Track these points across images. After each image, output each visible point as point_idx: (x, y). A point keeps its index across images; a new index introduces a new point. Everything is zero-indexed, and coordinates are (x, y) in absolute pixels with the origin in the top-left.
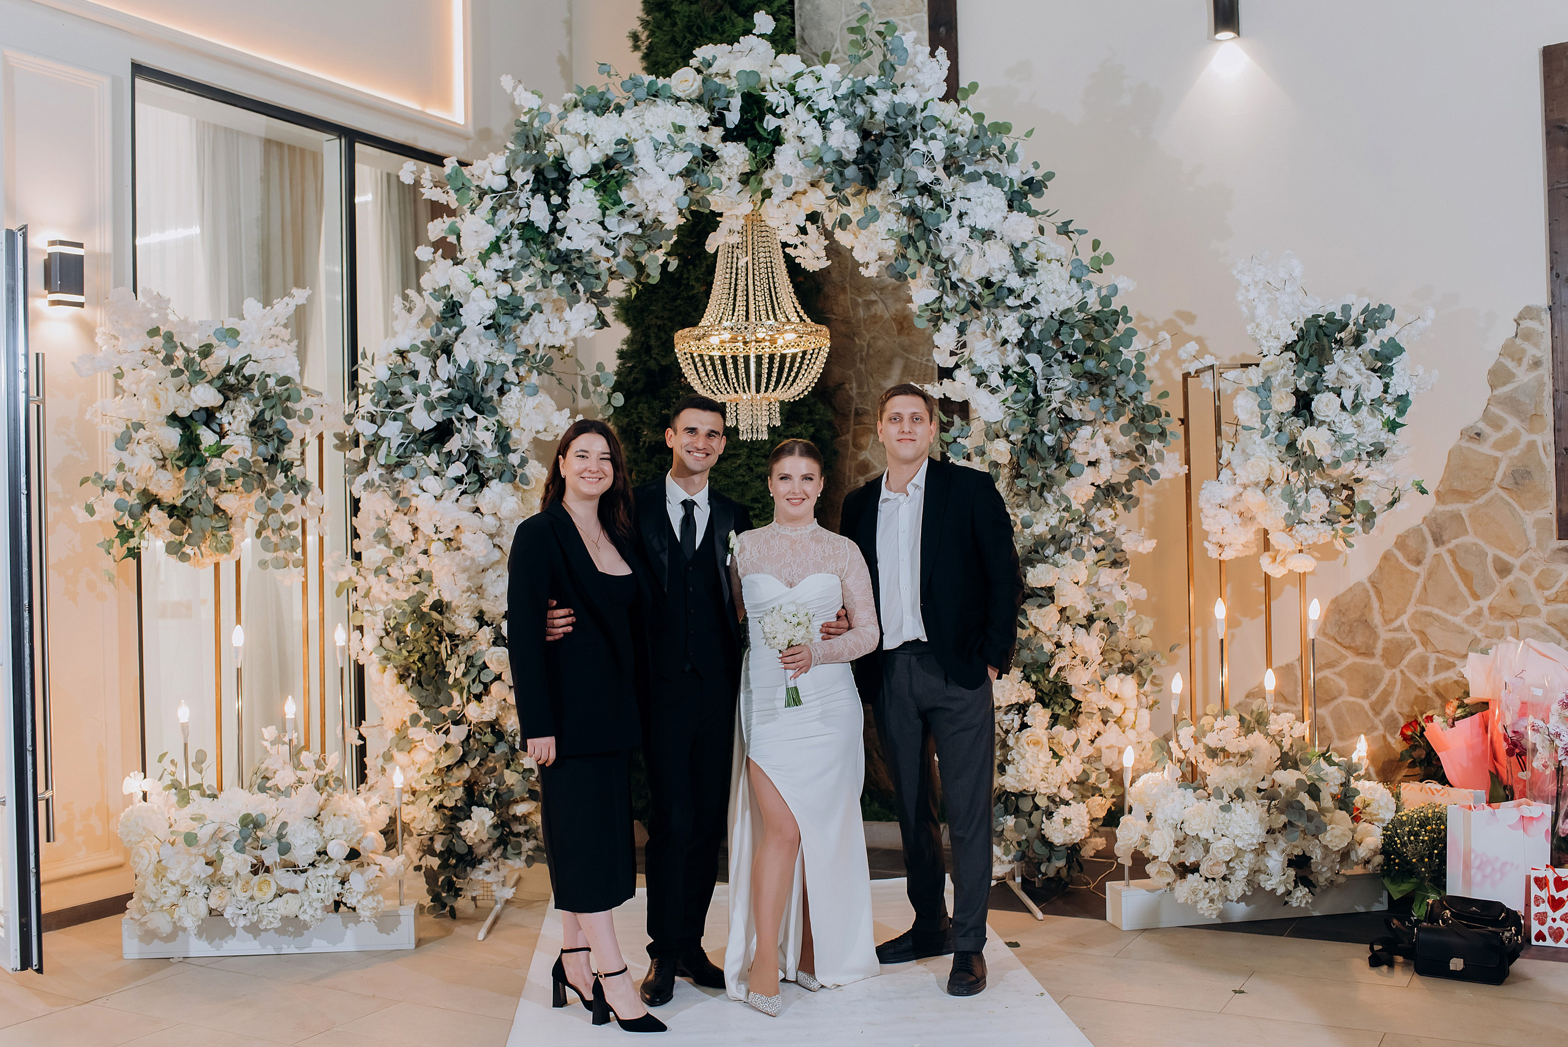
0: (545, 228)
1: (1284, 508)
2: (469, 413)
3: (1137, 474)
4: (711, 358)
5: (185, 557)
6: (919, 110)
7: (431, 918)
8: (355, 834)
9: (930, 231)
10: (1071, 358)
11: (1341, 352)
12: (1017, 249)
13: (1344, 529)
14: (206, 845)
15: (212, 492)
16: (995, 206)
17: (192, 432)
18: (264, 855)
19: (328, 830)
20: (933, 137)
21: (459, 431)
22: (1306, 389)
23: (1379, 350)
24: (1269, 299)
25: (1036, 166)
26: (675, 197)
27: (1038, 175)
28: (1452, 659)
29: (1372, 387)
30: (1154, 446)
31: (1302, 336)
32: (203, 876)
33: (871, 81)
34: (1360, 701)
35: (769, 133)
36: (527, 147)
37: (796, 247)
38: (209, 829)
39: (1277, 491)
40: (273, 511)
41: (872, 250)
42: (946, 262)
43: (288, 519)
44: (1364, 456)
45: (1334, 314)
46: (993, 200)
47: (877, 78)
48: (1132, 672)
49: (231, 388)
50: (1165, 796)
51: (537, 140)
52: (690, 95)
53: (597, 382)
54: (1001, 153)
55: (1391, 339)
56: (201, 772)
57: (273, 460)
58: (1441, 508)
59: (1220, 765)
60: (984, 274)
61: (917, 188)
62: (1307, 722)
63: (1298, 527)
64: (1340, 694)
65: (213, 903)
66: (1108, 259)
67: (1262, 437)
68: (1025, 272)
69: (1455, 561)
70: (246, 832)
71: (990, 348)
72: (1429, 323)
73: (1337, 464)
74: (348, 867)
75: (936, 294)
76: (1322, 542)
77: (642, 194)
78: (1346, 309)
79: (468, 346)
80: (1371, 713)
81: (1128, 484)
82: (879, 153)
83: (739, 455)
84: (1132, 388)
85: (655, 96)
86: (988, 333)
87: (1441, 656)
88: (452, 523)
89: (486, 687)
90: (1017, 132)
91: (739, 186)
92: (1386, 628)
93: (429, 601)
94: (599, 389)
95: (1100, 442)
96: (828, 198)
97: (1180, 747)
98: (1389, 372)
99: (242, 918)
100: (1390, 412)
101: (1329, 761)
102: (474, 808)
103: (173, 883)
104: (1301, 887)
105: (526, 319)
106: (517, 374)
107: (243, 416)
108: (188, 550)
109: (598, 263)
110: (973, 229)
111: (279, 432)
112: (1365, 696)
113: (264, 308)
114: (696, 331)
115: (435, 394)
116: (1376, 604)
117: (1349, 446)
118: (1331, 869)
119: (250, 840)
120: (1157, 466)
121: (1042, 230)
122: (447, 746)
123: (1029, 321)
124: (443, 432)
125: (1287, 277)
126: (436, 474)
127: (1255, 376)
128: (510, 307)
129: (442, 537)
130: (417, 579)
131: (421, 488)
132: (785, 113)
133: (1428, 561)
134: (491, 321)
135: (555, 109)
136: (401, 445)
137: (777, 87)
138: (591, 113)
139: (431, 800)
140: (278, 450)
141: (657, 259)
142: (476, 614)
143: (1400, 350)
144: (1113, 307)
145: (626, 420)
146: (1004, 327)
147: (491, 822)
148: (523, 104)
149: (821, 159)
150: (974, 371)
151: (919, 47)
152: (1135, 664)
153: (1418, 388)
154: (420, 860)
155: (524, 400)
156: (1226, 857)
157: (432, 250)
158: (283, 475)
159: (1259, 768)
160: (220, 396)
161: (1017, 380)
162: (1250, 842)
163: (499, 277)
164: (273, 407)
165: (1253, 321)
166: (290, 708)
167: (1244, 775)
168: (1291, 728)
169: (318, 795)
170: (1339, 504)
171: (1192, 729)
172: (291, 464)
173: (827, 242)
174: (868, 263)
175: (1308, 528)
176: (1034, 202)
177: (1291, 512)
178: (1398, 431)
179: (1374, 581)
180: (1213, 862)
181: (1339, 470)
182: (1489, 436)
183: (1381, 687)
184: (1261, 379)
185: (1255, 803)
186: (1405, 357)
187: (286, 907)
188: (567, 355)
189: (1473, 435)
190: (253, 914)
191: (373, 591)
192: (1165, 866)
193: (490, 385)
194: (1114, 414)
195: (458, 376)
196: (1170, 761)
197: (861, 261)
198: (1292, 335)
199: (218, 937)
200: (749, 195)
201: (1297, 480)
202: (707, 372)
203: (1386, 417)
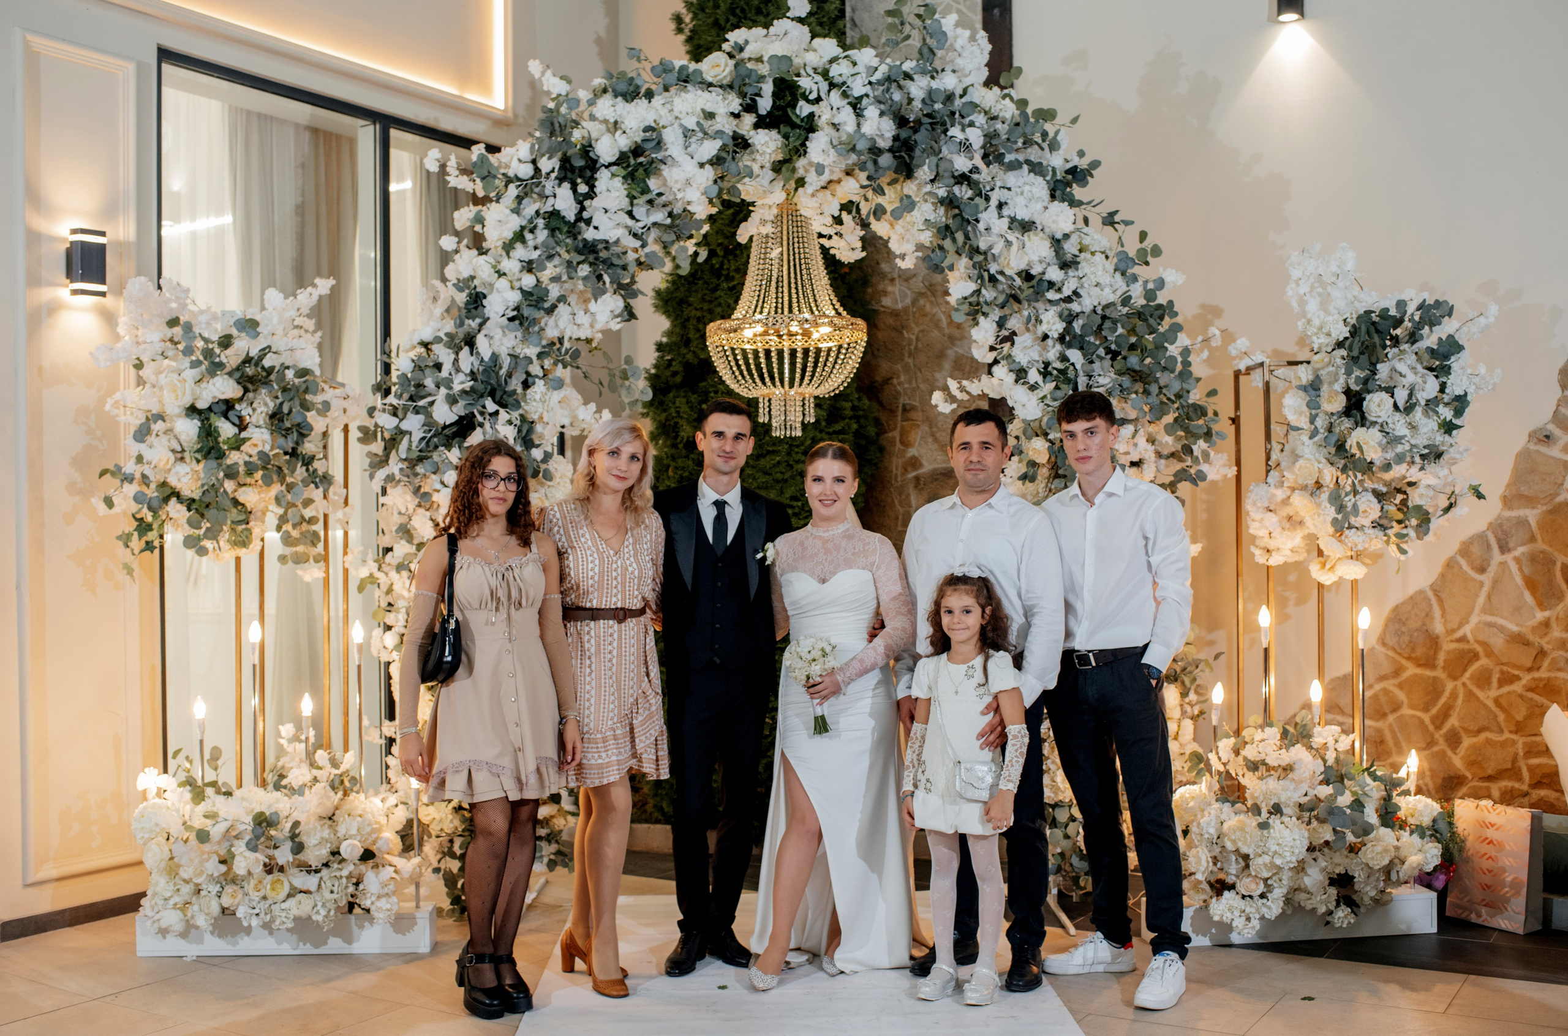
0: (571, 217)
1: (1331, 512)
2: (491, 406)
3: (1182, 475)
4: (744, 351)
5: (202, 552)
6: (957, 96)
7: (450, 921)
8: (370, 834)
9: (969, 222)
10: (1114, 355)
11: (1396, 350)
12: (1058, 241)
13: (1401, 536)
14: (219, 843)
15: (229, 485)
16: (1038, 195)
17: (210, 425)
18: (276, 853)
19: (342, 831)
20: (972, 124)
21: (481, 425)
22: (1358, 388)
23: (1435, 347)
24: (1320, 294)
25: (1081, 154)
26: (704, 185)
27: (1083, 164)
28: (1516, 672)
29: (1428, 386)
30: (1199, 447)
31: (1354, 331)
32: (216, 874)
33: (908, 66)
34: (1418, 714)
35: (802, 120)
36: (552, 134)
37: (830, 237)
38: (221, 827)
39: (1325, 496)
40: (294, 505)
41: (908, 241)
42: (985, 253)
43: (308, 513)
44: (1417, 459)
45: (1388, 310)
46: (1034, 190)
47: (914, 63)
48: (1176, 680)
49: (252, 380)
50: (1203, 811)
51: (562, 128)
52: (722, 80)
53: (625, 376)
54: (1044, 140)
55: (1450, 337)
56: (216, 769)
57: (294, 454)
58: (1507, 514)
59: (1261, 778)
60: (1023, 266)
61: (954, 177)
62: (1358, 734)
63: (1347, 532)
64: (1400, 705)
65: (226, 901)
66: (1156, 251)
67: (1311, 438)
68: (1066, 265)
69: (1520, 569)
70: (259, 830)
71: (1029, 343)
72: (1492, 320)
73: (1387, 467)
74: (363, 867)
75: (972, 287)
76: (1373, 548)
77: (670, 183)
78: (1401, 304)
79: (492, 338)
80: (1431, 727)
82: (915, 141)
84: (1176, 386)
85: (686, 81)
86: (1029, 326)
87: (1505, 668)
90: (1062, 118)
91: (771, 175)
92: (1448, 639)
94: (627, 383)
95: (1141, 440)
96: (863, 187)
97: (1220, 759)
98: (1445, 370)
99: (254, 918)
100: (1446, 413)
101: (1375, 778)
103: (186, 882)
104: (1343, 907)
105: (551, 311)
106: (542, 367)
107: (263, 409)
108: (208, 544)
109: (625, 253)
110: (1013, 220)
111: (299, 425)
112: (1426, 709)
113: (286, 298)
114: (727, 324)
115: (457, 387)
116: (1437, 612)
117: (1400, 449)
118: (1376, 887)
119: (262, 839)
120: (1204, 467)
121: (1086, 221)
123: (1070, 315)
124: (465, 426)
125: (1339, 270)
127: (1304, 374)
128: (535, 298)
131: (442, 483)
132: (818, 100)
133: (1492, 569)
134: (515, 313)
135: (584, 95)
136: (423, 438)
137: (811, 72)
138: (620, 99)
140: (297, 443)
141: (686, 249)
143: (1459, 348)
144: (1157, 302)
146: (1045, 321)
148: (551, 90)
149: (854, 146)
150: (1013, 367)
151: (959, 30)
152: (1178, 670)
153: (1478, 388)
154: (439, 862)
155: (549, 394)
156: (1266, 875)
157: (456, 239)
158: (304, 468)
159: (1301, 782)
160: (240, 387)
161: (1057, 377)
162: (1289, 859)
163: (523, 267)
164: (291, 400)
165: (1304, 316)
166: (307, 706)
167: (1285, 790)
168: (1336, 741)
169: (332, 793)
170: (1392, 508)
171: (1233, 740)
172: (313, 458)
173: (863, 233)
174: (905, 255)
175: (1359, 533)
176: (1077, 192)
177: (1340, 517)
178: (1454, 432)
179: (1436, 589)
180: (1250, 879)
181: (1391, 472)
182: (1559, 439)
183: (1443, 700)
184: (1311, 377)
185: (1294, 819)
186: (1463, 354)
187: (299, 907)
188: (596, 348)
189: (1541, 437)
190: (266, 914)
191: (395, 587)
192: (1200, 882)
193: (514, 378)
194: (1158, 412)
195: (481, 369)
196: (1208, 774)
197: (898, 253)
198: (1345, 332)
199: (232, 937)
200: (782, 184)
201: (1346, 482)
202: (739, 366)
203: (1442, 418)
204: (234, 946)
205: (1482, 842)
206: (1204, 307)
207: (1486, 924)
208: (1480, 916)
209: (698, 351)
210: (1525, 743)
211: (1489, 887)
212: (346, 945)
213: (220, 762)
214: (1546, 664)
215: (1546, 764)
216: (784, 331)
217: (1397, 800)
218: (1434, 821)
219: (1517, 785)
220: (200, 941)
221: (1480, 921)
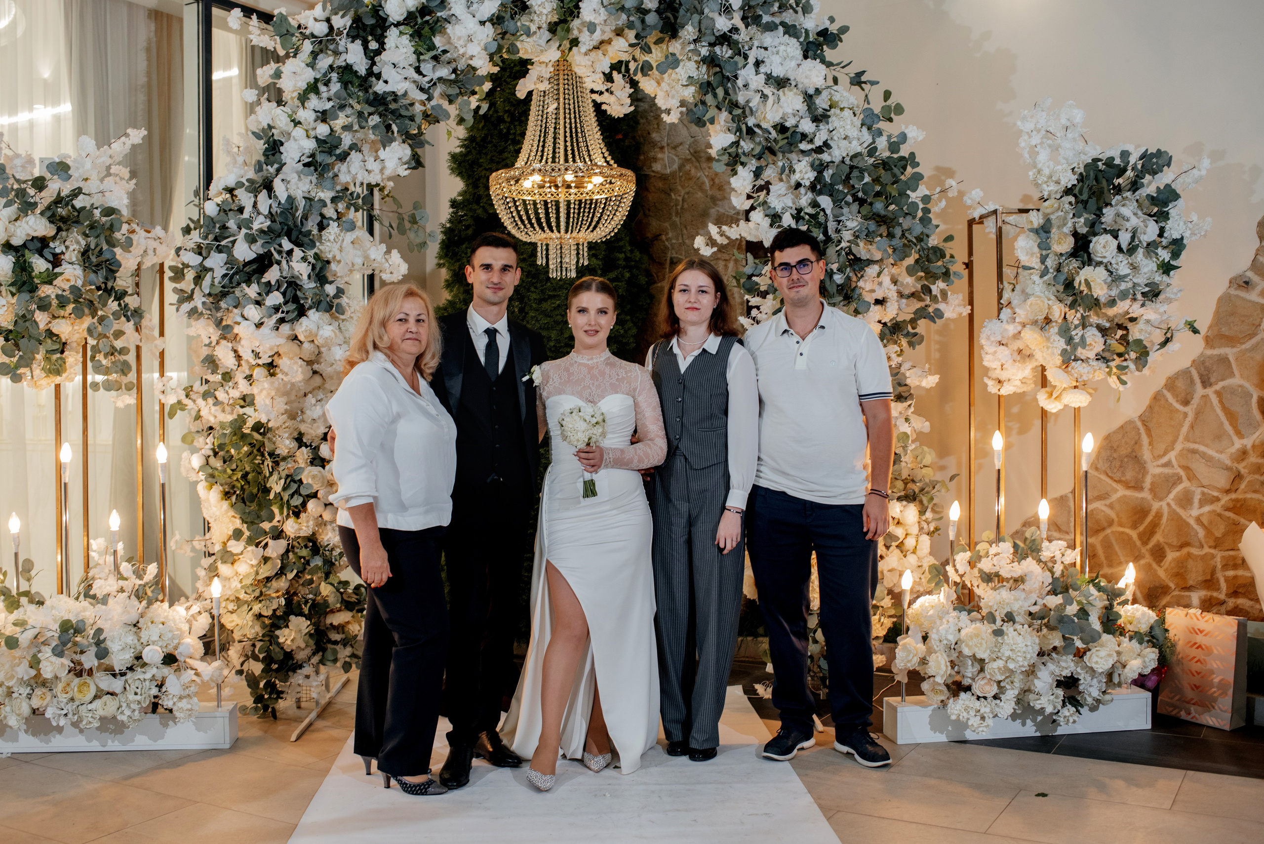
0: (362, 71)
1: (1061, 344)
2: (287, 245)
3: (922, 313)
4: (524, 201)
5: (17, 378)
7: (255, 718)
8: (173, 639)
9: (728, 79)
10: (862, 202)
11: (1118, 197)
12: (811, 96)
13: (1121, 368)
14: (29, 647)
15: (41, 318)
16: (791, 55)
17: (25, 261)
18: (83, 658)
19: (145, 637)
21: (279, 263)
22: (1083, 230)
23: (1155, 195)
24: (1050, 146)
25: (832, 20)
26: (485, 41)
27: (833, 28)
28: (1216, 494)
29: (1149, 230)
31: (1081, 179)
32: (26, 678)
34: (1128, 531)
37: (601, 93)
38: (30, 634)
39: (1054, 330)
40: (105, 336)
41: (673, 97)
42: (743, 107)
43: (119, 344)
44: (1139, 296)
45: (1113, 159)
46: (789, 50)
48: (915, 499)
49: (63, 220)
50: (941, 618)
53: (414, 221)
54: (797, 6)
55: (1168, 186)
56: (29, 580)
57: (106, 289)
58: (1209, 352)
59: (994, 589)
60: (777, 119)
61: (715, 36)
62: (1078, 549)
63: (1073, 364)
64: (1111, 523)
65: (36, 703)
66: (899, 109)
67: (1041, 277)
68: (819, 118)
69: (1221, 402)
70: (65, 637)
71: (783, 191)
72: (1204, 172)
73: (1112, 303)
74: (166, 671)
75: (731, 138)
76: (1096, 378)
77: (454, 40)
78: (1125, 154)
79: (289, 182)
80: (1138, 543)
81: (913, 322)
82: (680, 4)
83: (558, 296)
84: (918, 229)
86: (784, 176)
87: (1206, 490)
88: (271, 349)
89: (304, 505)
91: (547, 35)
92: (1155, 464)
93: (250, 423)
94: (415, 227)
95: (886, 279)
96: (631, 45)
97: (957, 571)
98: (1164, 216)
99: (63, 719)
100: (1165, 255)
101: (1100, 589)
102: (292, 618)
104: (1069, 706)
105: (343, 157)
106: (337, 211)
107: (75, 246)
109: (412, 104)
110: (769, 77)
111: (108, 260)
112: (1134, 526)
113: (99, 146)
115: (256, 226)
116: (1145, 440)
117: (1123, 286)
118: (1098, 689)
119: (69, 645)
120: (942, 306)
121: (835, 81)
122: (266, 559)
123: (821, 165)
124: (263, 263)
125: (1068, 124)
126: (258, 303)
127: (1036, 219)
128: (328, 146)
129: (260, 362)
130: (242, 403)
131: (243, 316)
133: (1195, 401)
134: (310, 159)
136: (225, 276)
139: (251, 609)
140: (108, 279)
141: (470, 103)
142: (296, 435)
143: (1176, 196)
144: (900, 154)
145: (458, 264)
146: (797, 170)
147: (307, 630)
149: (623, 6)
150: (768, 212)
152: (917, 491)
153: (1193, 234)
154: (242, 665)
155: (342, 234)
156: (1000, 678)
157: (257, 92)
158: (116, 303)
159: (1031, 592)
160: (52, 226)
161: (808, 221)
162: (1021, 664)
163: (318, 117)
164: (97, 237)
165: (1035, 167)
166: (115, 521)
167: (1016, 600)
168: (1063, 555)
169: (136, 602)
170: (1113, 342)
171: (968, 554)
172: (125, 293)
173: (632, 90)
174: (670, 110)
175: (1084, 365)
176: (829, 54)
177: (1069, 348)
178: (1172, 273)
179: (1144, 419)
180: (985, 681)
181: (1115, 308)
182: (1257, 285)
183: (1149, 518)
184: (1042, 221)
185: (1026, 626)
186: (1180, 202)
187: (106, 707)
188: (388, 195)
189: (1241, 283)
190: (74, 714)
191: (202, 413)
192: (939, 684)
193: (309, 220)
194: (901, 253)
195: (279, 212)
196: (946, 585)
197: (663, 108)
198: (1072, 180)
199: (45, 735)
200: (558, 44)
201: (1074, 317)
202: (518, 212)
203: (1161, 259)
204: (47, 743)
205: (1192, 646)
206: (938, 169)
207: (1194, 720)
208: (1189, 714)
209: (487, 207)
210: (1223, 557)
211: (1197, 687)
212: (151, 742)
213: (33, 573)
214: (1243, 486)
215: (1242, 576)
216: (559, 180)
217: (1117, 608)
218: (1151, 628)
219: (1215, 594)
220: (15, 739)
221: (1189, 718)
